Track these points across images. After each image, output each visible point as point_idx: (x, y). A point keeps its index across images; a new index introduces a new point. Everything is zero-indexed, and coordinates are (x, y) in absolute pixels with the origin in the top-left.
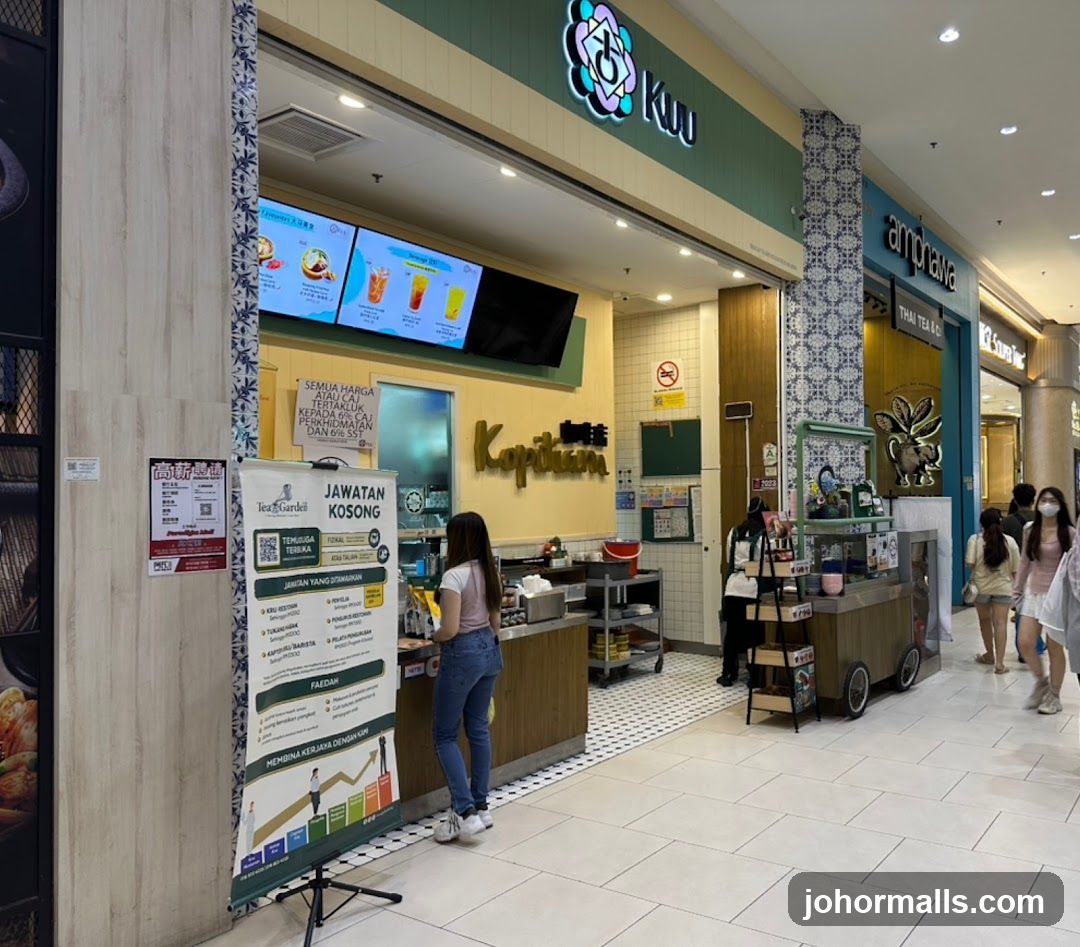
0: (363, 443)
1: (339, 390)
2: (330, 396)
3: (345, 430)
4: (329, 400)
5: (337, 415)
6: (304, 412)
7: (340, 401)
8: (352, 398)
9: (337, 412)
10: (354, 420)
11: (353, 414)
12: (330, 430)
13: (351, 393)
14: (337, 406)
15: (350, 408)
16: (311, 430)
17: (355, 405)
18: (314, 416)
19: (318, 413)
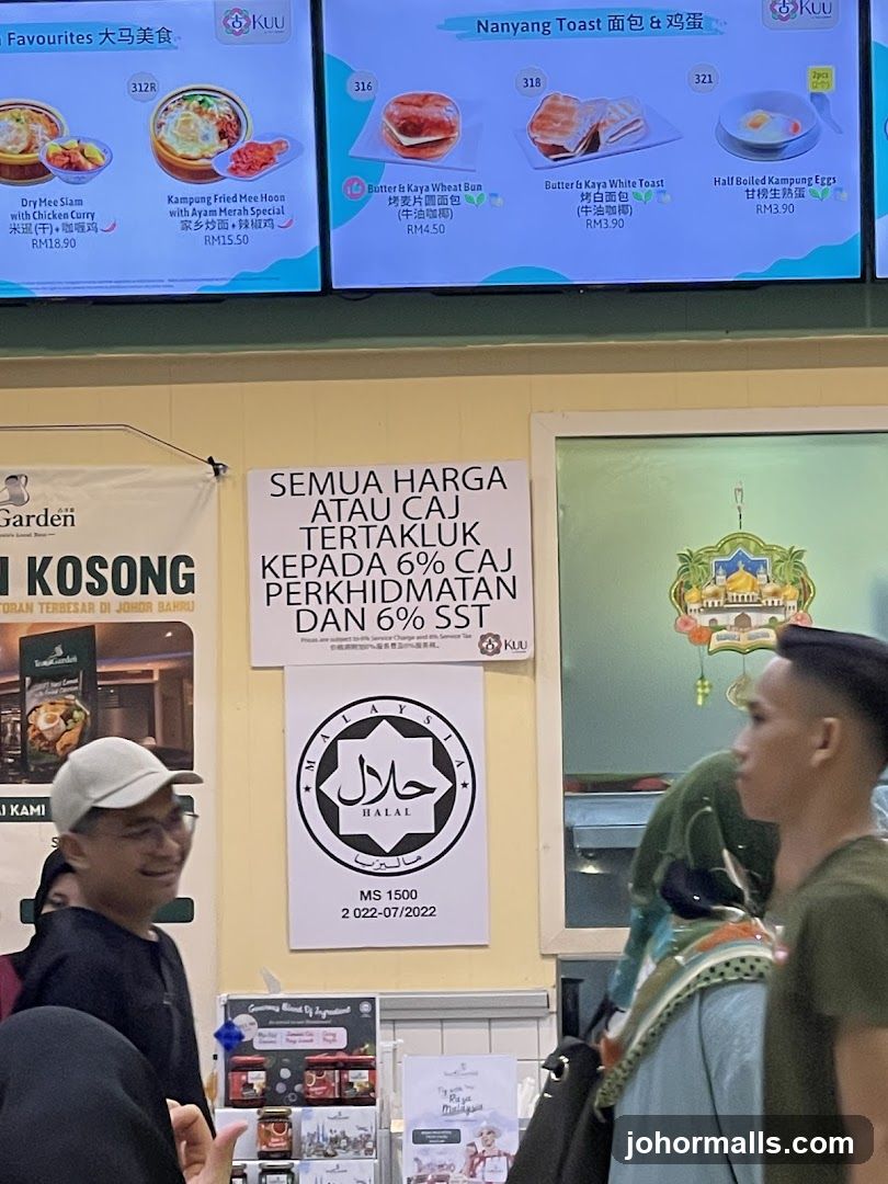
0: (490, 642)
1: (387, 483)
2: (358, 509)
3: (426, 608)
4: (358, 520)
5: (390, 566)
6: (277, 566)
7: (396, 522)
8: (435, 506)
9: (389, 554)
10: (451, 573)
11: (447, 555)
12: (373, 610)
13: (429, 490)
14: (386, 535)
15: (432, 538)
16: (306, 620)
17: (447, 526)
18: (311, 574)
19: (328, 564)
